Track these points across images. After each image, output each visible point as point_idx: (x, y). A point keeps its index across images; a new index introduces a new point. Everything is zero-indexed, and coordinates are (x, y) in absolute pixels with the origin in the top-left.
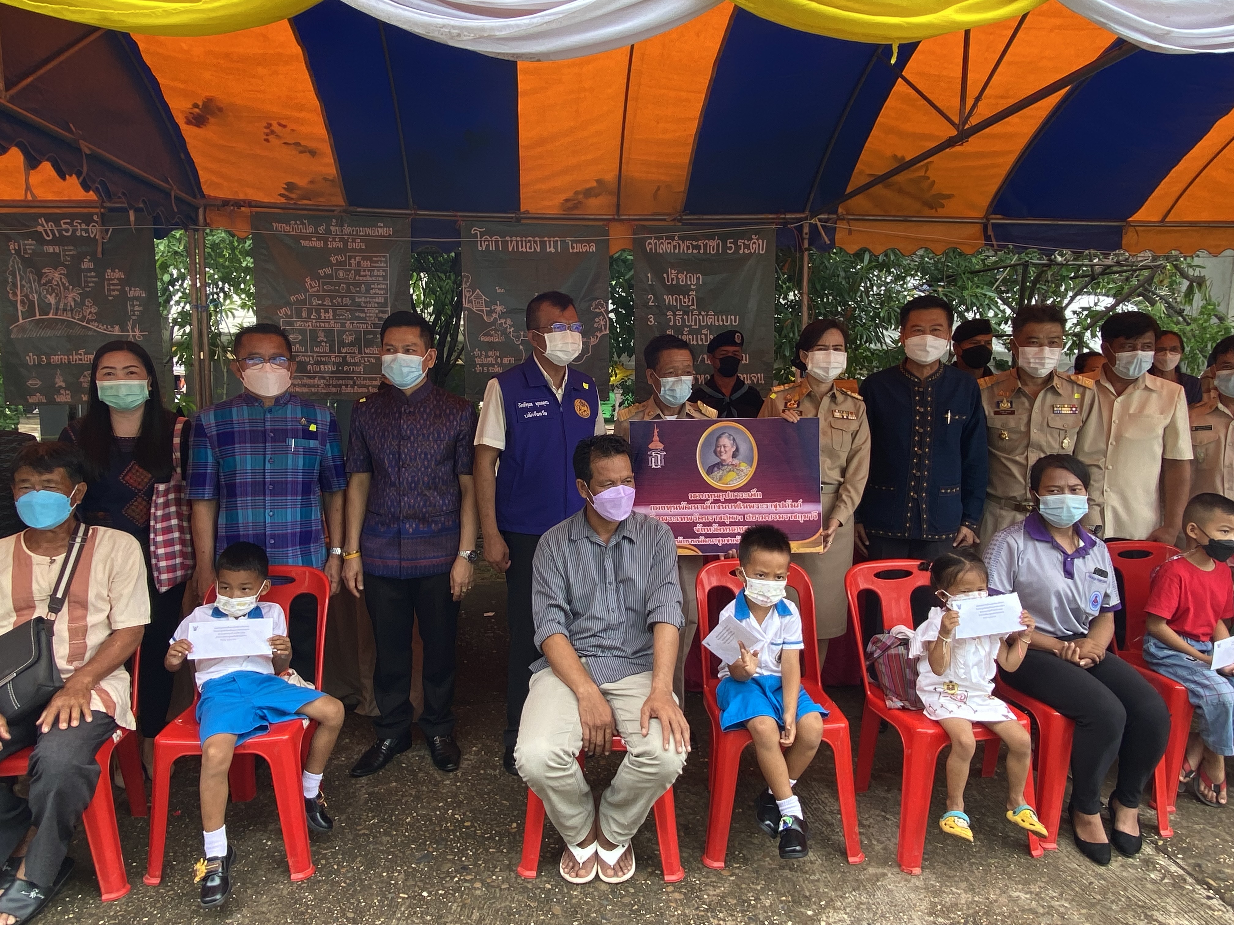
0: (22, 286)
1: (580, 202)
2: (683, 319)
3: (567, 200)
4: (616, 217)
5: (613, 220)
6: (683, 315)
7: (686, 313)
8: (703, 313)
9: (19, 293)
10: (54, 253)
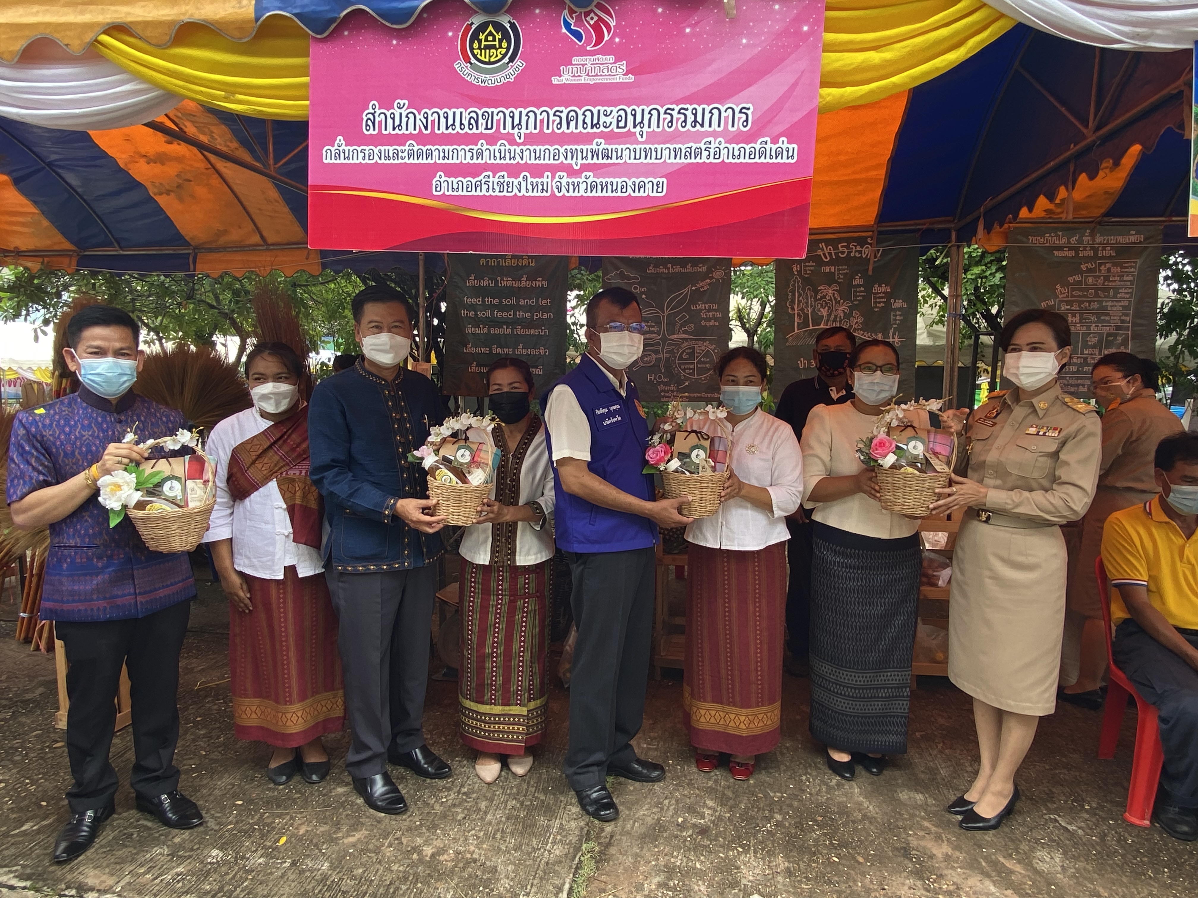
0: (799, 302)
9: (796, 308)
10: (830, 272)
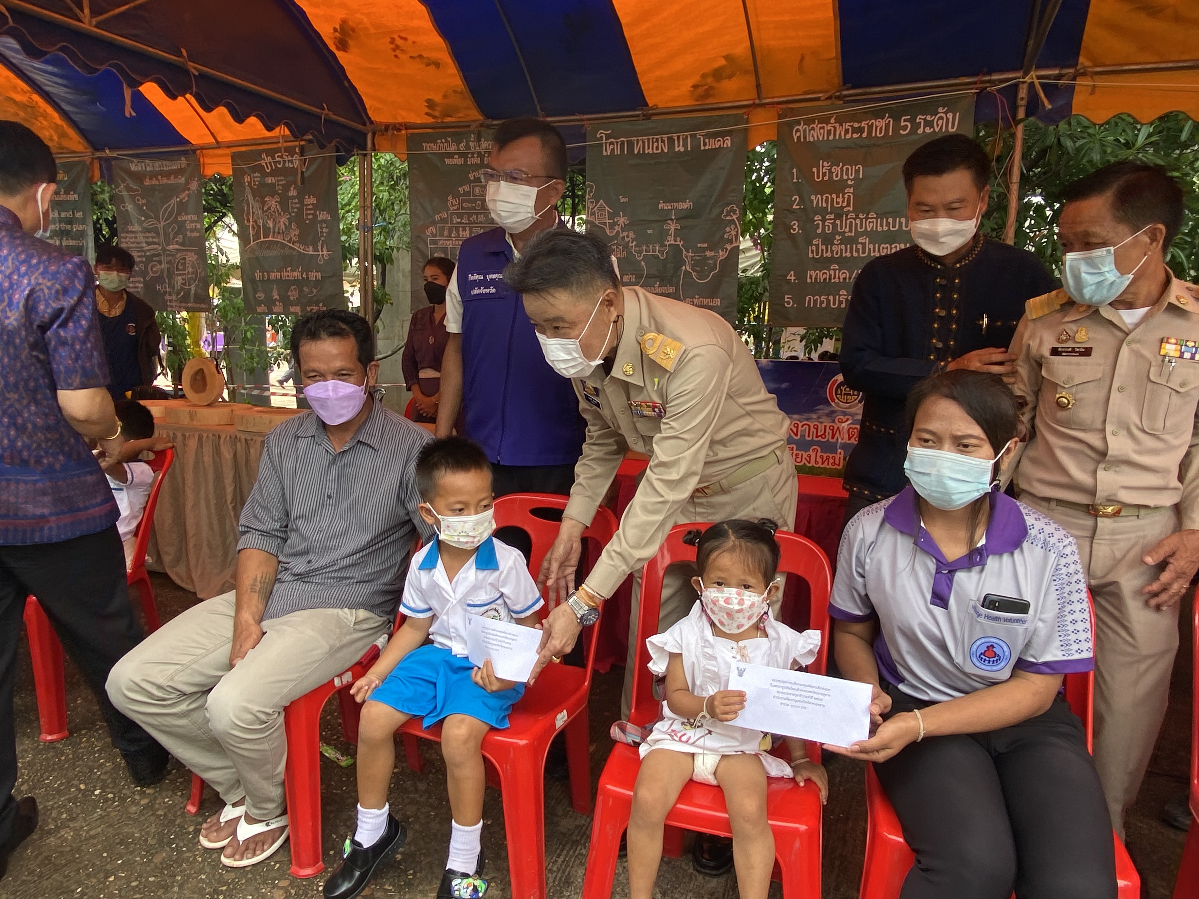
0: (253, 213)
1: (711, 88)
2: (834, 225)
3: (695, 87)
4: (757, 102)
5: (754, 106)
6: (835, 219)
7: (839, 216)
8: (861, 216)
9: (251, 219)
10: (272, 184)
